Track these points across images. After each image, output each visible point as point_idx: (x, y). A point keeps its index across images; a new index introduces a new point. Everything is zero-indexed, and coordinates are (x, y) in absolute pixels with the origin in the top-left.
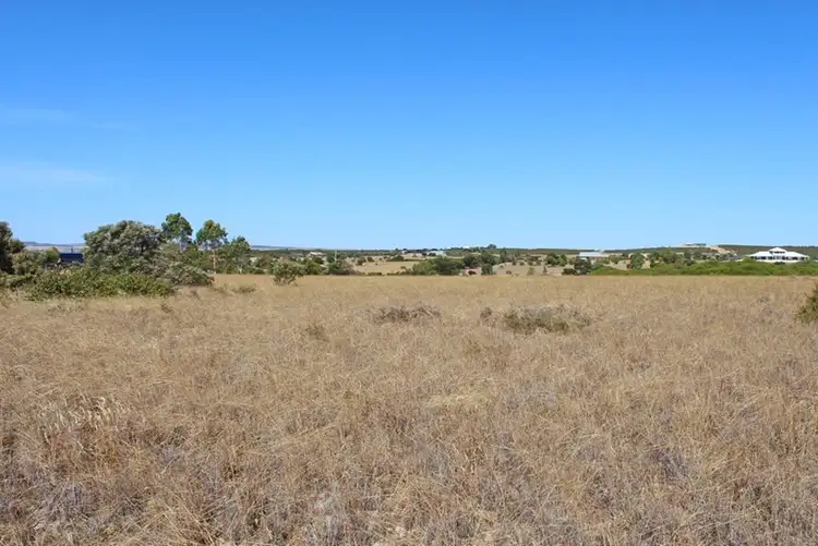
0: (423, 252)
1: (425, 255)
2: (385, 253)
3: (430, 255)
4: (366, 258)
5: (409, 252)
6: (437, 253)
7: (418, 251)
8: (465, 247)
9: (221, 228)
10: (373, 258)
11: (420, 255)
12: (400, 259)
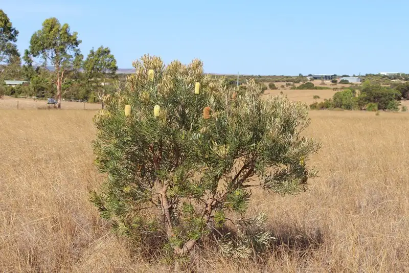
0: (333, 78)
1: (335, 82)
2: (288, 80)
3: (342, 82)
4: (267, 84)
5: (316, 78)
6: (350, 80)
7: (327, 77)
8: (382, 73)
9: (71, 32)
10: (276, 84)
11: (328, 82)
12: (309, 86)
